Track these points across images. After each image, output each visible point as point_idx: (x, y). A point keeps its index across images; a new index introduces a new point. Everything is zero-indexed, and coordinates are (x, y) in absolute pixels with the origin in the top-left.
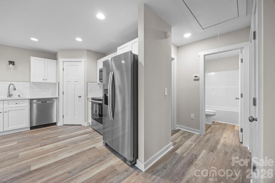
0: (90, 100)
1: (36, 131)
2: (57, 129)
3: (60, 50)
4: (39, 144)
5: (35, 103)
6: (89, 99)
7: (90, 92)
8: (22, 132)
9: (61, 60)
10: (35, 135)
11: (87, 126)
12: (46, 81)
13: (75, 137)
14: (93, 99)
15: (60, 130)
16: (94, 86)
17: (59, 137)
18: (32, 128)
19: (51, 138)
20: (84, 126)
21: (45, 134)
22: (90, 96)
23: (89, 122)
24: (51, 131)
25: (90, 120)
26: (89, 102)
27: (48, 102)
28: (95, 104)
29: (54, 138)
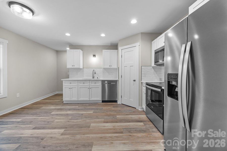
0: (145, 85)
1: (105, 105)
2: (117, 107)
3: (120, 40)
4: (103, 119)
5: (106, 83)
6: (143, 84)
7: (144, 76)
8: (97, 103)
9: (120, 48)
10: (104, 108)
11: (141, 111)
12: (111, 67)
13: (129, 122)
14: (147, 84)
15: (119, 108)
16: (147, 70)
17: (117, 116)
18: (103, 101)
19: (112, 115)
20: (138, 110)
21: (109, 110)
22: (144, 81)
23: (143, 107)
24: (113, 107)
25: (144, 106)
26: (143, 86)
27: (112, 83)
28: (150, 90)
29: (113, 116)
